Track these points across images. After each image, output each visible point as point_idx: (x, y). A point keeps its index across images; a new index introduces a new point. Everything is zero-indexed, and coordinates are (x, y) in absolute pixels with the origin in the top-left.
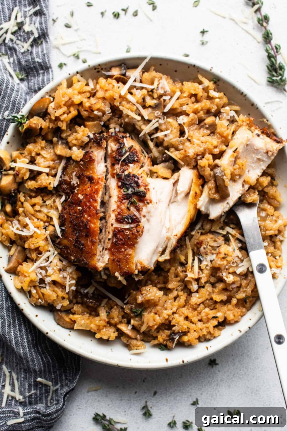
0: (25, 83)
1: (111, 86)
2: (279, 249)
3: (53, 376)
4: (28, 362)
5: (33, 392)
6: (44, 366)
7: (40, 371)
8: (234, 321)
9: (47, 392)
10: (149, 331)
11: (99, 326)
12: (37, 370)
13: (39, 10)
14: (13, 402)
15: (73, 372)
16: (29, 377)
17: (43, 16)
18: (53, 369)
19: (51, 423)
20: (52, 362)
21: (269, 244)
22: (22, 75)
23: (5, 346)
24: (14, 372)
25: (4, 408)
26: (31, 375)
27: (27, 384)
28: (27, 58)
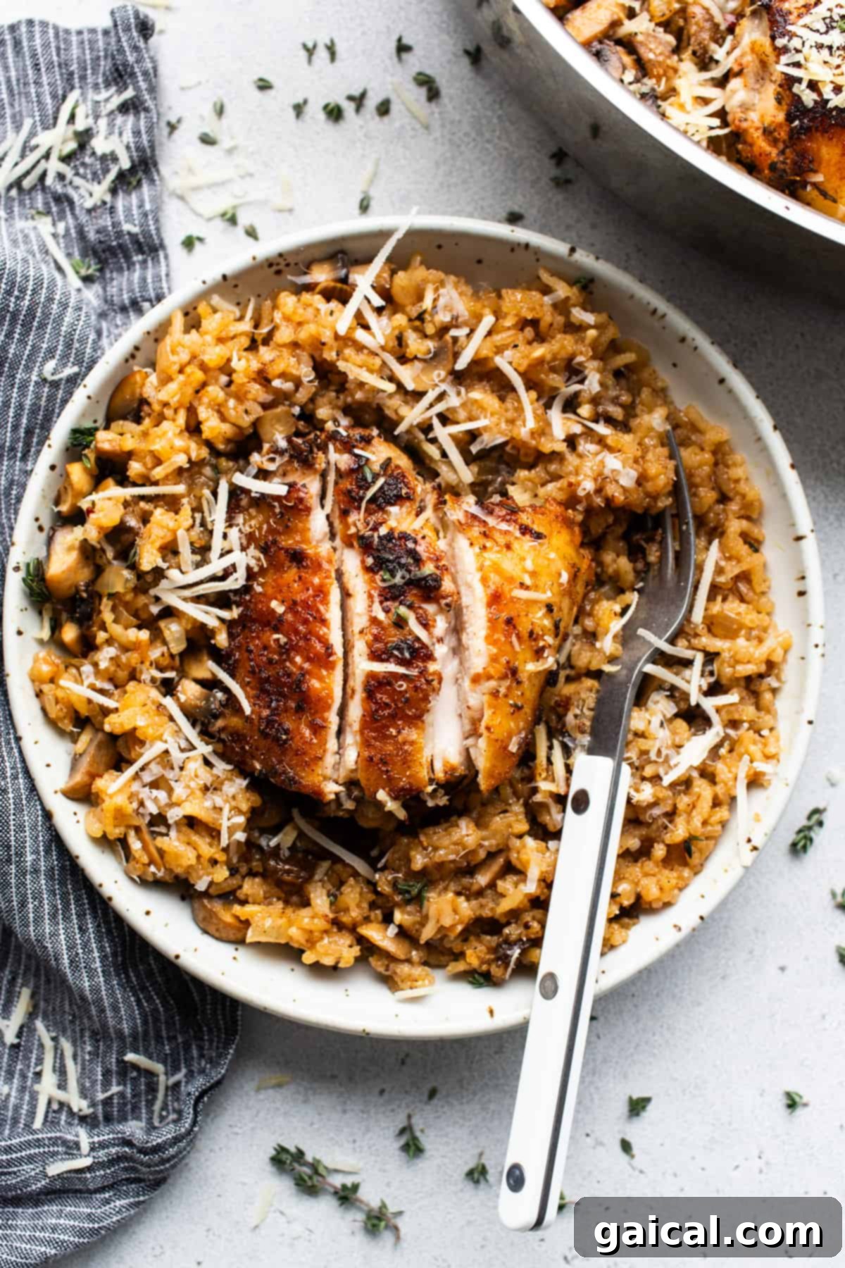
0: (97, 287)
1: (310, 311)
2: (768, 711)
3: (167, 1048)
4: (102, 1011)
5: (115, 1089)
6: (145, 1022)
7: (134, 1036)
8: (660, 904)
9: (152, 1089)
10: (442, 939)
11: (311, 932)
12: (126, 1031)
13: (131, 99)
14: (63, 1117)
15: (219, 1037)
16: (105, 1053)
17: (143, 115)
18: (168, 1030)
19: (161, 1171)
20: (165, 1011)
21: (742, 699)
22: (89, 267)
23: (42, 972)
24: (67, 1039)
25: (41, 1131)
26: (109, 1047)
27: (99, 1069)
28: (101, 222)
